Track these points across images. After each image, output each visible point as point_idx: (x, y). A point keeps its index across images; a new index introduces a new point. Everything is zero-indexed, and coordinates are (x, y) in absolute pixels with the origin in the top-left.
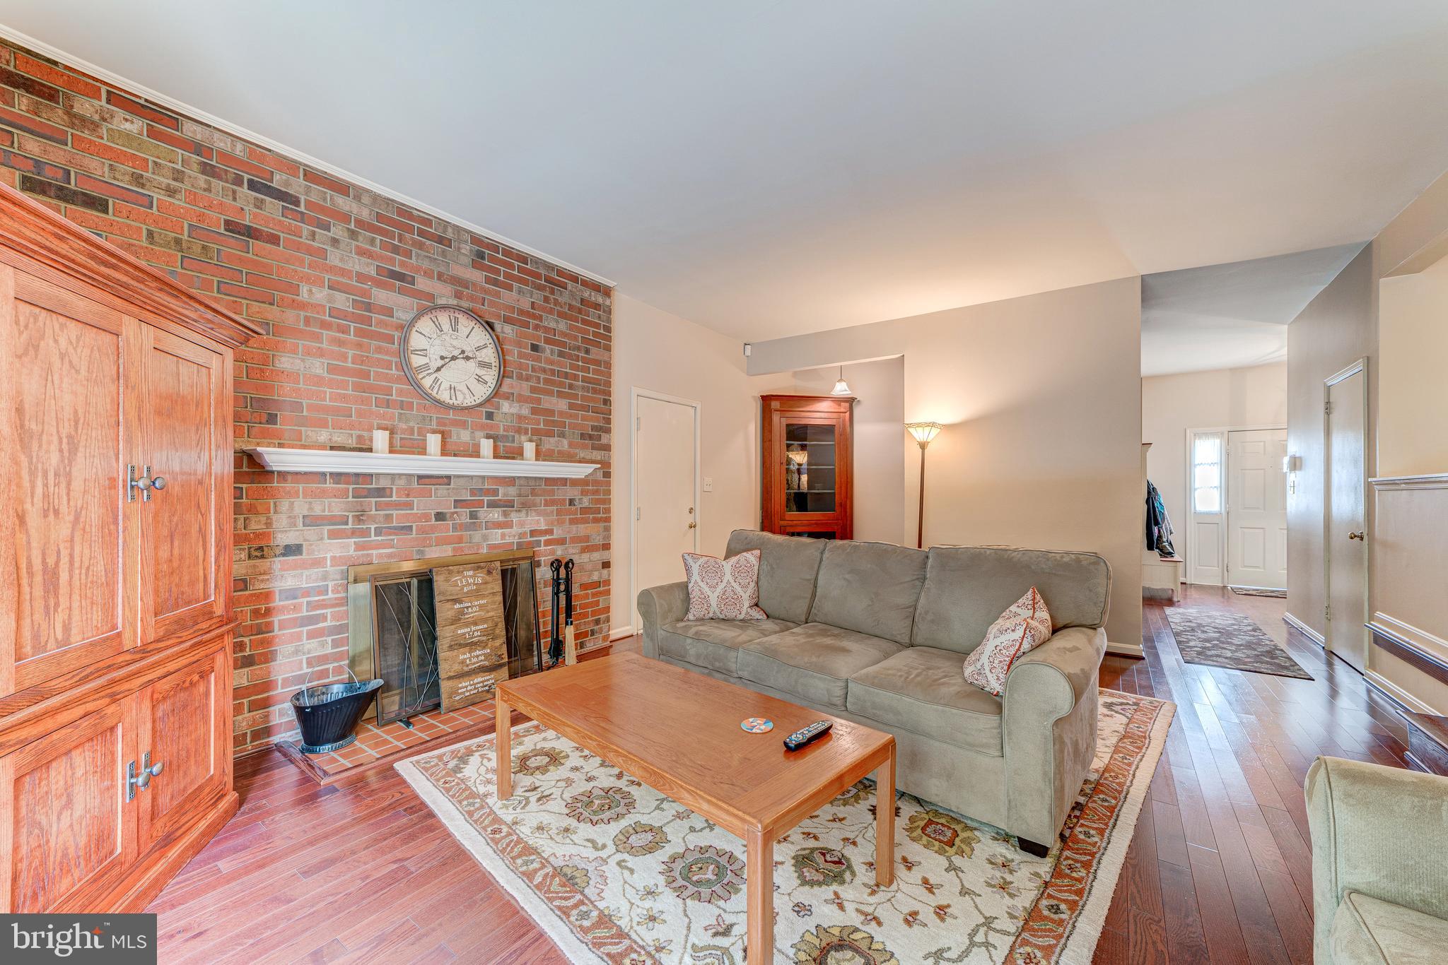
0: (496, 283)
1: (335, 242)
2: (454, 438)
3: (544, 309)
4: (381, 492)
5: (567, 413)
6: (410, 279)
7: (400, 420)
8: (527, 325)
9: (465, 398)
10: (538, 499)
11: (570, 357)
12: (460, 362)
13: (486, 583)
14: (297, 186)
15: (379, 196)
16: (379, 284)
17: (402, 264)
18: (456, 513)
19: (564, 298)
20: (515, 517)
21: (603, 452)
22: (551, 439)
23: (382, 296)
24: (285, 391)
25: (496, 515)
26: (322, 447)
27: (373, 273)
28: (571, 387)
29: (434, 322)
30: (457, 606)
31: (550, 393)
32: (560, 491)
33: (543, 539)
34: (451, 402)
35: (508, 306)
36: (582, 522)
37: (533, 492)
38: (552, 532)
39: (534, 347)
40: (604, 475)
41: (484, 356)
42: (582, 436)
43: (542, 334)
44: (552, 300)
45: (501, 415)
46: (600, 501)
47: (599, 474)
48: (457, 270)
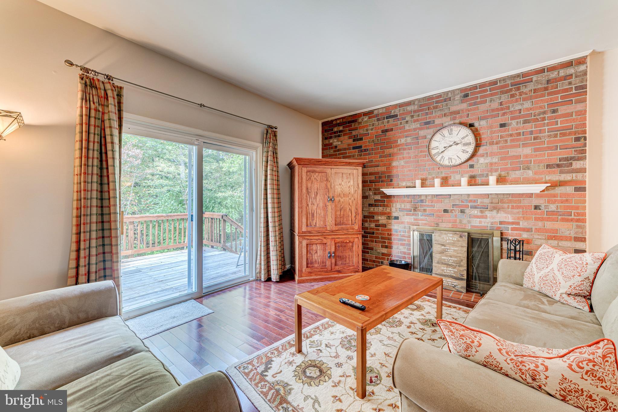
0: (475, 104)
1: (407, 122)
2: (452, 178)
3: (511, 102)
4: (422, 201)
5: (532, 155)
6: (432, 122)
7: (429, 175)
8: (498, 115)
9: (456, 161)
10: (506, 205)
12: (454, 147)
13: (459, 241)
14: (397, 111)
15: (421, 98)
16: (420, 129)
17: (430, 118)
18: (454, 210)
20: (488, 213)
21: (575, 175)
22: (517, 172)
23: (422, 133)
24: (394, 172)
25: (476, 212)
26: (404, 187)
27: (418, 126)
28: (535, 138)
29: (441, 134)
32: (525, 201)
33: (510, 227)
34: (449, 164)
35: (483, 112)
36: (548, 220)
37: (502, 201)
38: (518, 223)
39: (502, 125)
40: (576, 189)
41: (466, 140)
42: (548, 166)
43: (509, 116)
44: (518, 94)
45: (479, 165)
46: (572, 208)
47: (569, 189)
48: (454, 109)
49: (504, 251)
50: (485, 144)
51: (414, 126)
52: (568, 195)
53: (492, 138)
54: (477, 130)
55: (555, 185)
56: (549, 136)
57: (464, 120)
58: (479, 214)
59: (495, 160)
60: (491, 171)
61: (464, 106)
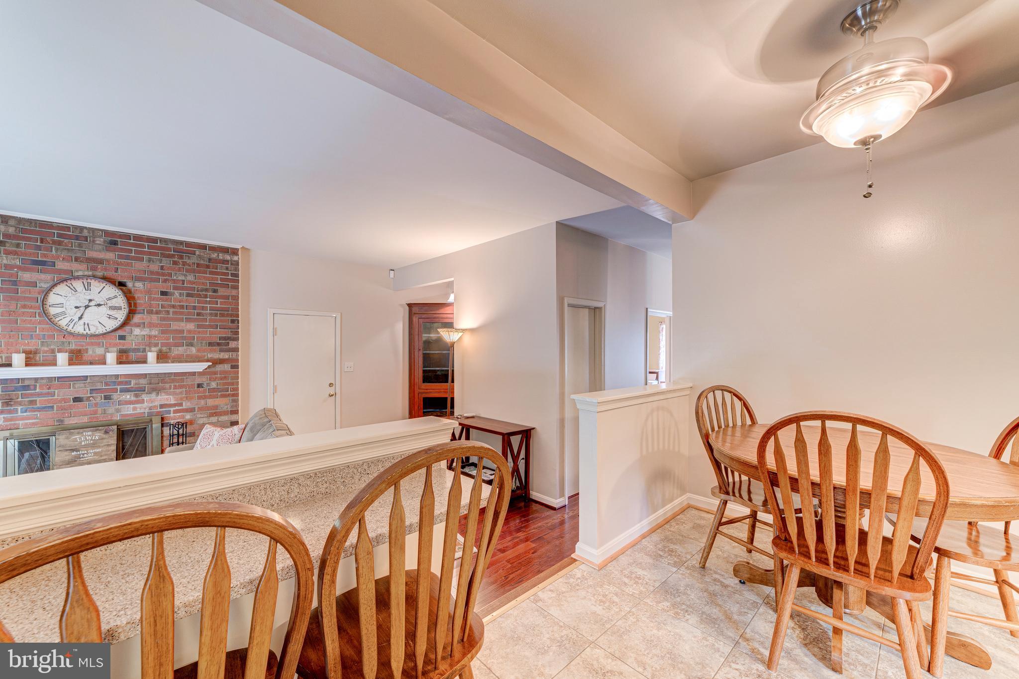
0: (127, 258)
2: (90, 352)
3: (174, 269)
4: (25, 388)
5: (195, 331)
6: (49, 263)
7: (42, 345)
8: (158, 280)
9: (97, 329)
10: (167, 386)
11: (199, 296)
13: (102, 439)
15: (24, 219)
17: (44, 256)
18: (92, 397)
19: (194, 260)
20: (145, 397)
21: (230, 353)
22: (180, 348)
23: (25, 276)
25: (128, 397)
27: (17, 262)
28: (198, 314)
29: (69, 287)
30: (74, 453)
31: (182, 320)
32: (188, 380)
33: (172, 409)
34: (85, 333)
35: (139, 271)
36: (210, 397)
37: (163, 381)
38: (181, 405)
39: (163, 293)
40: (232, 367)
41: (114, 303)
42: (210, 344)
43: (171, 284)
44: (181, 263)
45: (133, 336)
46: (229, 384)
47: (227, 367)
48: (92, 254)
49: (165, 439)
50: (142, 312)
51: (7, 260)
52: (226, 372)
53: (151, 305)
54: (130, 291)
55: (216, 362)
56: (211, 314)
57: (111, 274)
58: (133, 398)
59: (155, 332)
60: (150, 345)
61: (110, 256)
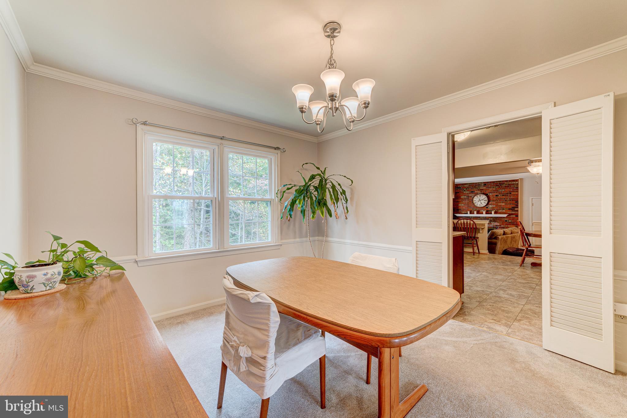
0: (488, 188)
1: (464, 191)
2: (481, 211)
3: (499, 189)
5: (505, 205)
6: (474, 192)
7: (472, 210)
8: (495, 192)
9: (482, 206)
10: (497, 220)
11: (506, 195)
12: (481, 201)
14: (461, 186)
15: (470, 183)
16: (469, 194)
17: (473, 190)
19: (504, 185)
20: (492, 223)
21: (516, 212)
22: (501, 210)
23: (470, 195)
24: (460, 208)
26: (463, 214)
27: (469, 192)
28: (506, 201)
29: (477, 196)
31: (501, 202)
32: (503, 219)
34: (479, 206)
35: (491, 190)
36: (509, 224)
37: (496, 219)
39: (496, 196)
40: (516, 216)
41: (485, 199)
42: (509, 209)
43: (498, 193)
44: (501, 187)
45: (489, 207)
46: (515, 221)
47: (514, 216)
48: (481, 188)
50: (491, 201)
51: (467, 192)
52: (514, 218)
53: (493, 199)
54: (488, 196)
55: (510, 215)
56: (509, 200)
57: (485, 192)
60: (493, 209)
61: (484, 188)
